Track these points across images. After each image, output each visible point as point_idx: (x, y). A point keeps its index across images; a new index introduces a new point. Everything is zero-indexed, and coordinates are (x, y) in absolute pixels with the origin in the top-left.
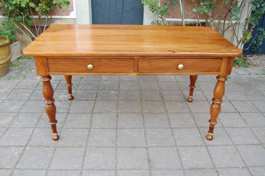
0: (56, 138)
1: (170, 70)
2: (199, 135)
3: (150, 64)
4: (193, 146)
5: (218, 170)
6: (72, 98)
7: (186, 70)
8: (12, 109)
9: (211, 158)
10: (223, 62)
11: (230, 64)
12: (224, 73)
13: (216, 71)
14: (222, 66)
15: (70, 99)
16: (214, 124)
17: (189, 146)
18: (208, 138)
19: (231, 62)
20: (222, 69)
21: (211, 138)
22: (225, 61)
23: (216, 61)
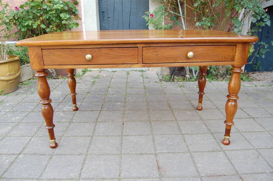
0: (54, 145)
1: (179, 60)
2: (214, 140)
3: (156, 53)
4: (209, 152)
5: (242, 176)
6: (77, 109)
7: (196, 59)
8: (13, 120)
9: (231, 163)
10: (237, 49)
11: (245, 52)
12: (239, 62)
13: (230, 60)
14: (237, 54)
15: (74, 110)
16: (231, 125)
17: (204, 152)
18: (225, 142)
19: (245, 49)
20: (236, 57)
21: (227, 142)
22: (239, 48)
23: (229, 49)
